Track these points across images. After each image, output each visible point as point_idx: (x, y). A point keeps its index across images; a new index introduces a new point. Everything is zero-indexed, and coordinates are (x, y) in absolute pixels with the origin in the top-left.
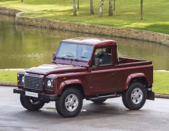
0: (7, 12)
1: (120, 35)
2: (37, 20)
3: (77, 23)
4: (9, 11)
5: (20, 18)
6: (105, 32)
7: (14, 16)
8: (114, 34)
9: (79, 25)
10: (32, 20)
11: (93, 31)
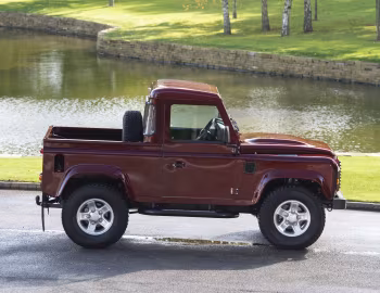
0: (79, 28)
1: (330, 75)
2: (144, 45)
3: (232, 51)
4: (83, 27)
5: (106, 42)
6: (297, 69)
7: (94, 37)
8: (316, 75)
9: (237, 55)
10: (133, 46)
11: (269, 67)
